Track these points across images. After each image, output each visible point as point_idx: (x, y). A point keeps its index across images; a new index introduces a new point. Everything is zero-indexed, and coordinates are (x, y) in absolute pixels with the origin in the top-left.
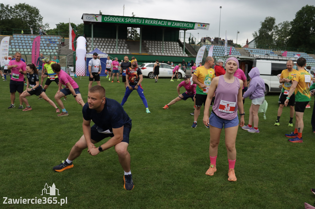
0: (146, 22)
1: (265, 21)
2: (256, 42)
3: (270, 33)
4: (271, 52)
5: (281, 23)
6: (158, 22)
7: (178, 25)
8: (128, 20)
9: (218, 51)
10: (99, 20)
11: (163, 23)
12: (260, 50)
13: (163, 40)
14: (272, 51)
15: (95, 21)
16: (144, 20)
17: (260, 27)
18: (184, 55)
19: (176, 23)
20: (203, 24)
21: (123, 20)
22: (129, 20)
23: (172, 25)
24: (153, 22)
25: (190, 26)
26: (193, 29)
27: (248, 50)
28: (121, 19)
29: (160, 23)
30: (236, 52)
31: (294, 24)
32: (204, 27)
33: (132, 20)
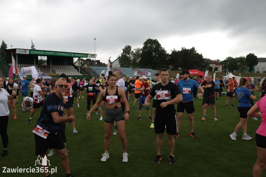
0: (58, 54)
1: (125, 48)
2: (120, 62)
3: (128, 56)
4: (132, 70)
5: (135, 49)
6: (66, 54)
7: (78, 55)
8: (46, 53)
9: (99, 70)
10: (28, 53)
11: (69, 54)
12: (125, 69)
13: (66, 65)
14: (132, 69)
15: (24, 53)
16: (57, 53)
17: (122, 51)
18: (78, 74)
21: (43, 53)
22: (48, 53)
24: (62, 54)
25: (85, 55)
27: (118, 69)
28: (42, 52)
29: (67, 55)
31: (143, 50)
32: (93, 56)
33: (49, 53)
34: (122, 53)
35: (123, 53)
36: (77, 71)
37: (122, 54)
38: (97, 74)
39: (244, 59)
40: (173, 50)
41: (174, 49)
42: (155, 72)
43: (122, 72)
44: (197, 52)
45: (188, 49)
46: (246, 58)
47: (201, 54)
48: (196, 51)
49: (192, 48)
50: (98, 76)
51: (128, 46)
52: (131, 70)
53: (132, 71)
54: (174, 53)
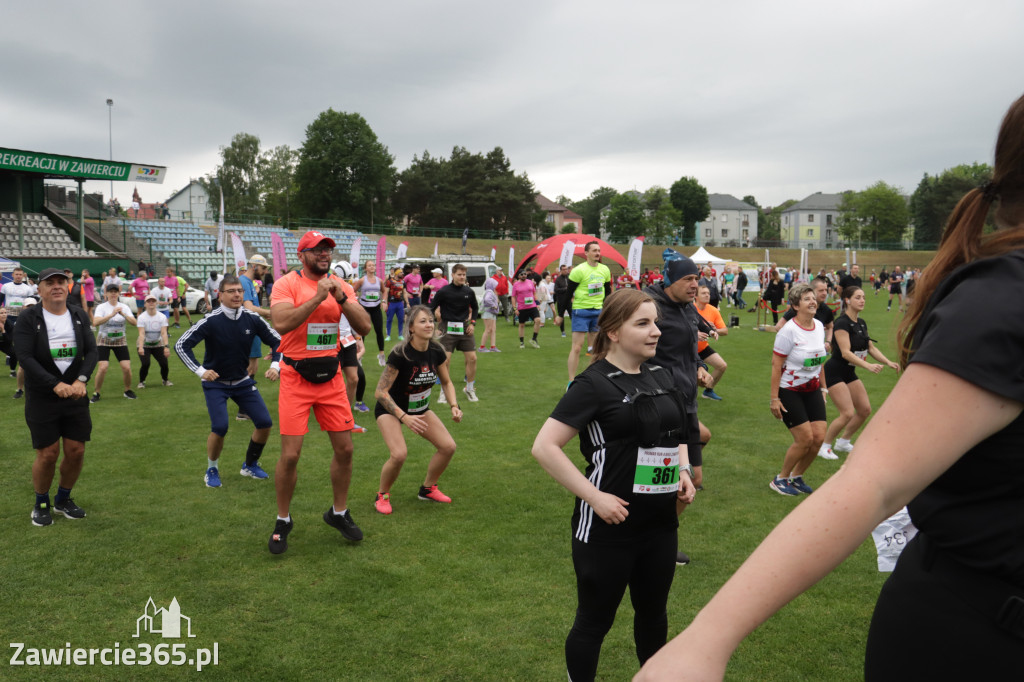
1: (234, 144)
3: (246, 179)
4: (287, 234)
5: (271, 151)
6: (32, 160)
7: (87, 169)
11: (45, 163)
13: (21, 210)
14: (286, 230)
17: (220, 161)
18: (76, 254)
19: (81, 164)
20: (150, 169)
23: (72, 170)
24: (17, 160)
25: (119, 170)
26: (125, 178)
29: (38, 164)
30: (207, 237)
31: (304, 156)
32: (152, 176)
34: (221, 163)
35: (227, 164)
36: (67, 239)
37: (220, 172)
38: (155, 252)
39: (663, 197)
40: (420, 158)
41: (426, 154)
42: (372, 243)
43: (253, 245)
44: (510, 169)
45: (477, 154)
46: (669, 192)
47: (525, 177)
48: (508, 164)
49: (492, 150)
50: (160, 258)
51: (244, 137)
52: (283, 235)
53: (289, 240)
54: (426, 168)
